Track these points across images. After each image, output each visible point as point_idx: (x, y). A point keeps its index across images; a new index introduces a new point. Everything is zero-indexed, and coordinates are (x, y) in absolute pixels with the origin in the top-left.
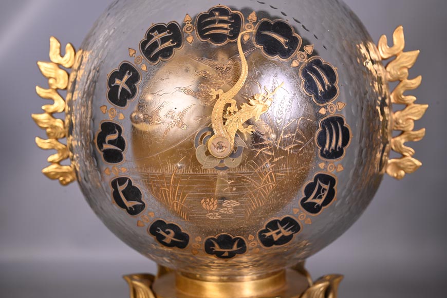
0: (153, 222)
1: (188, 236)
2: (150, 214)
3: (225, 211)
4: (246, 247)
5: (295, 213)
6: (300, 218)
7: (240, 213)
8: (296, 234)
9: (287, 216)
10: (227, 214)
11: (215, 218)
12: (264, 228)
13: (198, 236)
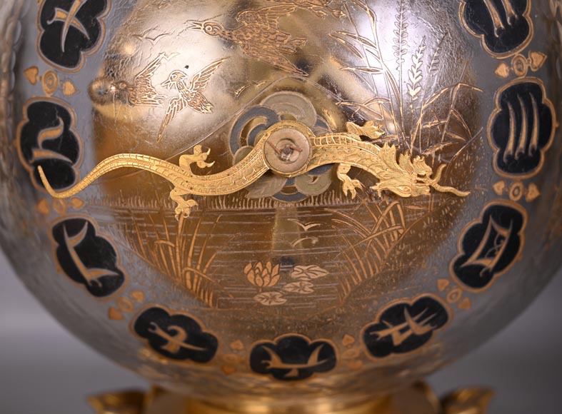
0: (143, 311)
1: (215, 340)
2: (135, 295)
3: (296, 287)
4: (335, 360)
5: (442, 289)
6: (451, 298)
7: (326, 291)
8: (439, 330)
9: (424, 295)
10: (299, 294)
11: (273, 303)
12: (376, 322)
13: (236, 339)
